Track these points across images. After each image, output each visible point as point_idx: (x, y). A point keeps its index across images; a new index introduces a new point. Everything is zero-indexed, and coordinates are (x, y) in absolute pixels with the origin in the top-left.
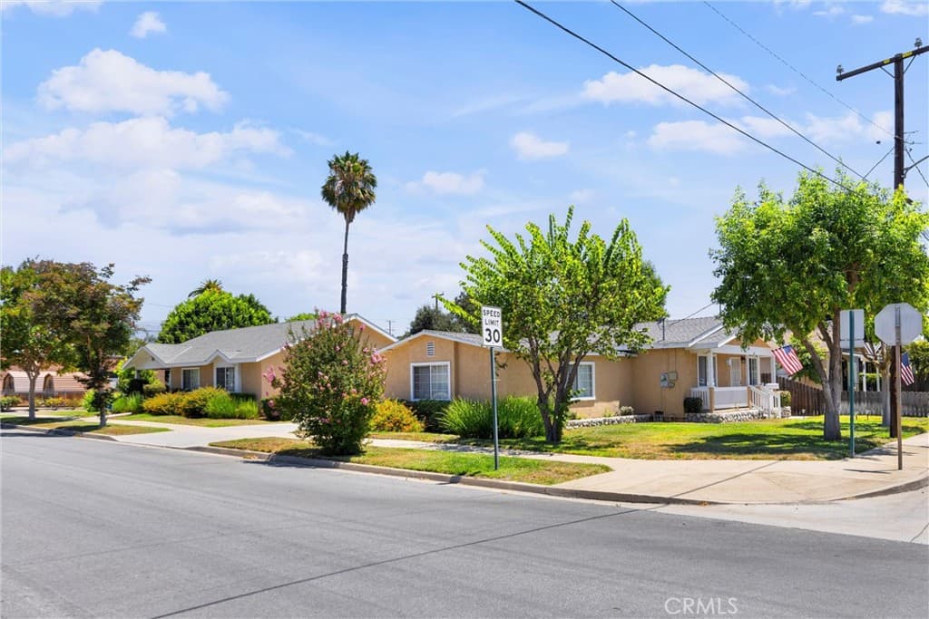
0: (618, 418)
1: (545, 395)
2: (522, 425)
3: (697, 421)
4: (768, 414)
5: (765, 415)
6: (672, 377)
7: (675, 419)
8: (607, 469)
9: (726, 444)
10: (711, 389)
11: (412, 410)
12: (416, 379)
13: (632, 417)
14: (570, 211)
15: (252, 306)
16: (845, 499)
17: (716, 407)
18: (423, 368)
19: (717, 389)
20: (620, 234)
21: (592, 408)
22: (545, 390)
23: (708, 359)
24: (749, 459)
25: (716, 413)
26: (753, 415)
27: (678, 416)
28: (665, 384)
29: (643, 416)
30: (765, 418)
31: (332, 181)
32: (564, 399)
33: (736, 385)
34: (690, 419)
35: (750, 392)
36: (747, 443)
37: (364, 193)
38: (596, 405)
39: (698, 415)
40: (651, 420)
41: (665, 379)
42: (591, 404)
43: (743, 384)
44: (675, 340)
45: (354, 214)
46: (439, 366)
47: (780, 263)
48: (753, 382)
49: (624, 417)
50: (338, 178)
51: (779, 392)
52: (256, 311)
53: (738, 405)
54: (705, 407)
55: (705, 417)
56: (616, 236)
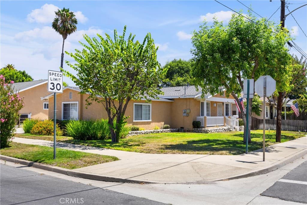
0: (161, 130)
1: (112, 119)
2: (103, 133)
3: (198, 132)
4: (232, 129)
5: (231, 130)
6: (188, 111)
7: (189, 131)
8: (115, 159)
9: (195, 145)
10: (205, 117)
11: (58, 125)
12: (65, 110)
13: (169, 129)
14: (125, 28)
15: (24, 76)
16: (222, 180)
17: (207, 126)
18: (67, 104)
19: (208, 117)
20: (147, 40)
21: (150, 125)
22: (112, 116)
23: (204, 103)
24: (195, 154)
25: (206, 129)
26: (225, 129)
27: (190, 130)
28: (185, 115)
29: (175, 129)
30: (231, 131)
31: (57, 20)
32: (120, 121)
33: (219, 116)
34: (195, 131)
35: (225, 118)
36: (206, 144)
37: (71, 26)
38: (151, 124)
39: (199, 129)
40: (178, 131)
41: (185, 112)
42: (149, 123)
43: (223, 115)
44: (190, 94)
45: (67, 35)
46: (74, 104)
47: (218, 55)
48: (227, 114)
49: (165, 130)
50: (59, 19)
51: (238, 119)
52: (26, 78)
53: (218, 125)
54: (202, 125)
55: (201, 130)
56: (145, 40)
